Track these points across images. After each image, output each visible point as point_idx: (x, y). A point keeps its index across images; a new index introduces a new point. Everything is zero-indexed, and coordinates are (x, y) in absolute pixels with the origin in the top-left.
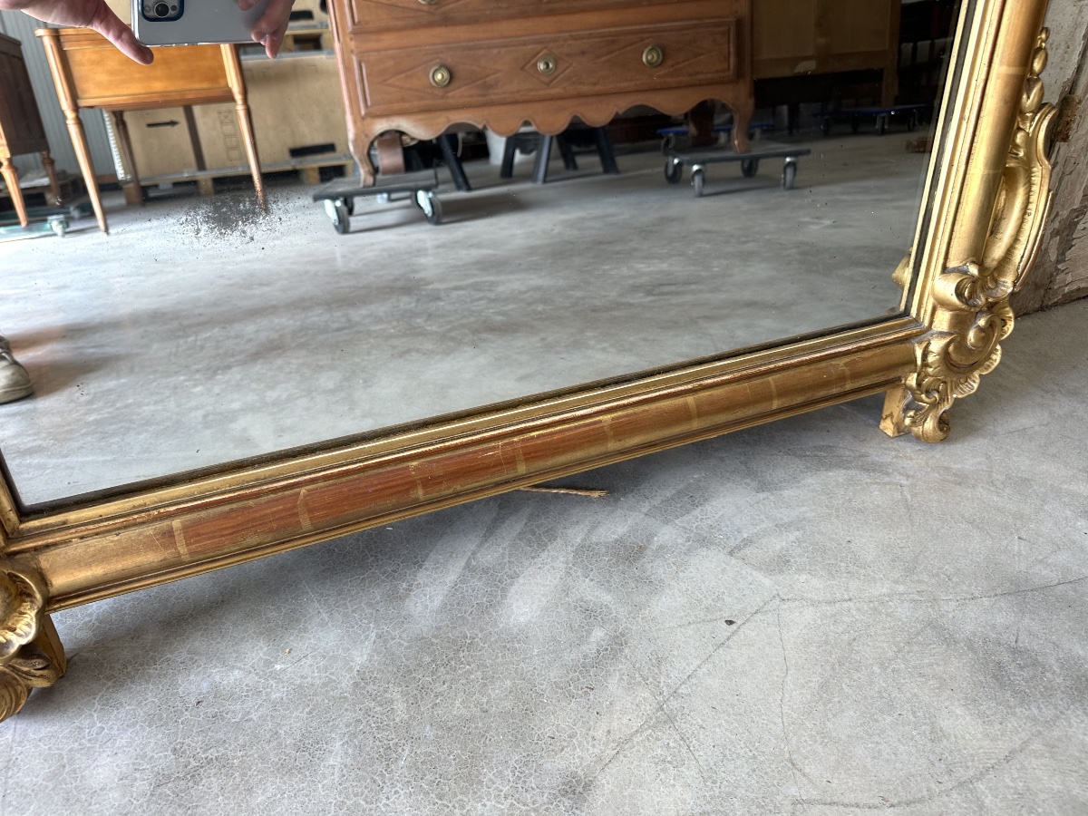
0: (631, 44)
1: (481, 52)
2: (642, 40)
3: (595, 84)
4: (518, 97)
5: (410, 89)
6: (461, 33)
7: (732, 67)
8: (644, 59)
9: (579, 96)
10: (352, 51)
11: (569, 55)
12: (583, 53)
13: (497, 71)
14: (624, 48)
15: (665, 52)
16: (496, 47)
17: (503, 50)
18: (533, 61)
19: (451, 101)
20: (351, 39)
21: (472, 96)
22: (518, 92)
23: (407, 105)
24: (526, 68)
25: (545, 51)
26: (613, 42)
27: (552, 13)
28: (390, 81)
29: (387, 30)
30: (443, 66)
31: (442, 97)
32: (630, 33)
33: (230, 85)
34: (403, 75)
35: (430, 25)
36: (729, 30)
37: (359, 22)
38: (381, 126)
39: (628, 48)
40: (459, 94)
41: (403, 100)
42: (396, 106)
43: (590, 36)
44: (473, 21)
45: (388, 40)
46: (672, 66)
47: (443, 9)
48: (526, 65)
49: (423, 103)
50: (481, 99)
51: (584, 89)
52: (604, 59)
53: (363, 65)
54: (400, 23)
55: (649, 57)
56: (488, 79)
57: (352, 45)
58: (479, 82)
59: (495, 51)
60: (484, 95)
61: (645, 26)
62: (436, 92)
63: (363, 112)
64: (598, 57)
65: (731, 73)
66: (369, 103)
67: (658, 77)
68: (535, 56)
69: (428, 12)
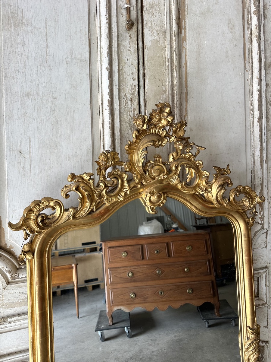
0: (184, 288)
1: (144, 289)
2: (187, 286)
3: (174, 298)
4: (153, 301)
5: (124, 299)
6: (139, 284)
7: (212, 294)
8: (187, 291)
9: (170, 301)
10: (110, 288)
11: (167, 290)
12: (171, 290)
13: (148, 294)
14: (182, 288)
15: (192, 289)
16: (147, 288)
17: (149, 289)
18: (157, 292)
19: (135, 302)
20: (110, 285)
21: (141, 301)
22: (153, 300)
23: (123, 303)
24: (156, 293)
25: (161, 289)
26: (179, 287)
27: (162, 279)
28: (119, 297)
29: (119, 283)
30: (134, 293)
31: (133, 301)
32: (183, 285)
33: (74, 281)
34: (123, 295)
35: (130, 282)
36: (210, 284)
37: (112, 281)
38: (115, 308)
39: (183, 289)
40: (137, 300)
41: (122, 302)
42: (120, 303)
43: (173, 285)
44: (141, 281)
45: (119, 286)
46: (195, 293)
47: (134, 278)
48: (155, 293)
49: (128, 303)
50: (144, 302)
51: (172, 299)
52: (176, 291)
53: (112, 292)
54: (123, 282)
55: (189, 291)
56: (145, 296)
57: (110, 287)
58: (143, 297)
59: (147, 289)
60: (144, 301)
61: (187, 283)
62: (131, 300)
63: (111, 305)
64: (175, 291)
65: (212, 295)
66: (113, 303)
67: (192, 296)
68: (158, 290)
69: (130, 279)
